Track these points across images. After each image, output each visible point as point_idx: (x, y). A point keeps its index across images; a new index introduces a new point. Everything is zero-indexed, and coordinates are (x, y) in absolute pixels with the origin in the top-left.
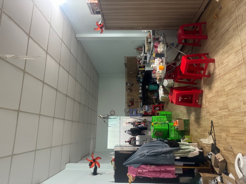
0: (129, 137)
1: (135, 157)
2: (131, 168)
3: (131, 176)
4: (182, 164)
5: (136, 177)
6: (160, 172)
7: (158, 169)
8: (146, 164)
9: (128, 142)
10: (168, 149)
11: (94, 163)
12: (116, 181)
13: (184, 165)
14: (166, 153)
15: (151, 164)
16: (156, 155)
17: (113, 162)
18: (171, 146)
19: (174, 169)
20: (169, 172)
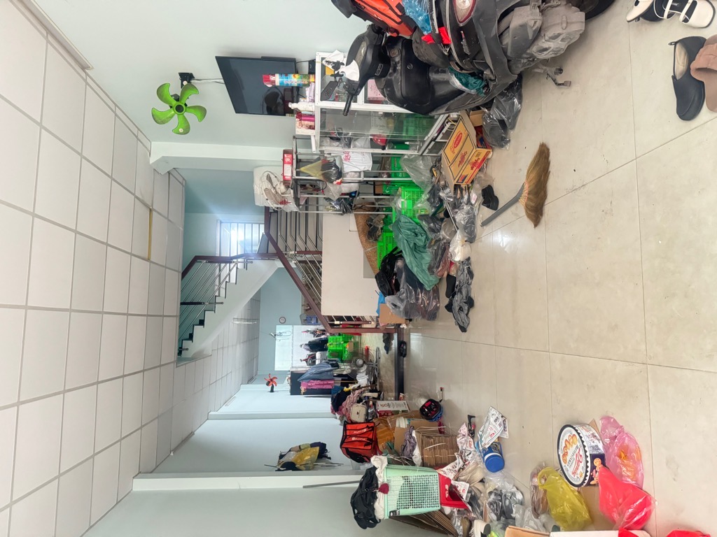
0: (306, 353)
1: (307, 375)
2: (303, 383)
3: (303, 389)
4: (340, 379)
5: (307, 389)
6: (324, 384)
7: (322, 383)
8: (314, 379)
9: (304, 360)
10: (330, 368)
11: (271, 382)
12: (291, 394)
13: (342, 380)
14: (327, 371)
15: (318, 380)
16: (321, 373)
17: (290, 380)
18: (332, 367)
19: (333, 382)
20: (329, 384)
